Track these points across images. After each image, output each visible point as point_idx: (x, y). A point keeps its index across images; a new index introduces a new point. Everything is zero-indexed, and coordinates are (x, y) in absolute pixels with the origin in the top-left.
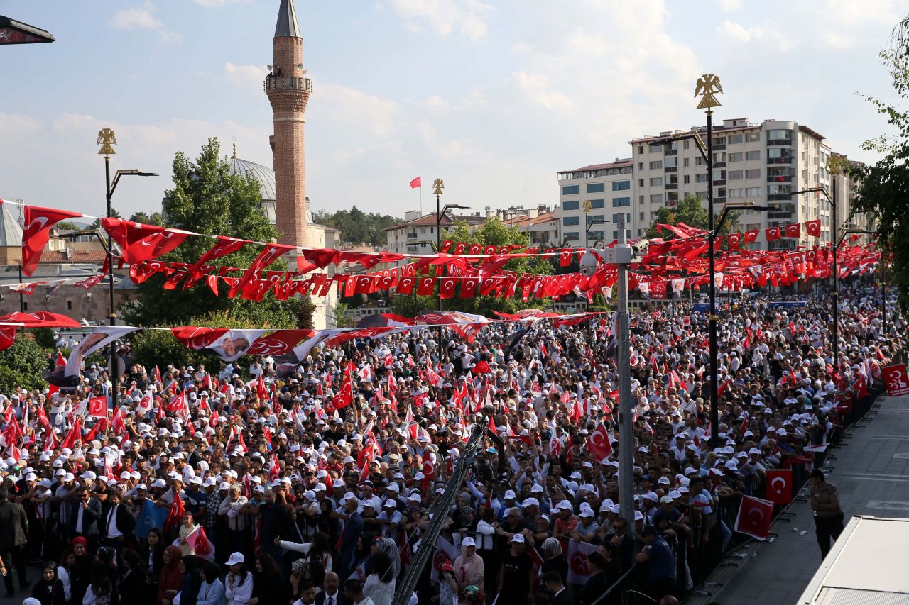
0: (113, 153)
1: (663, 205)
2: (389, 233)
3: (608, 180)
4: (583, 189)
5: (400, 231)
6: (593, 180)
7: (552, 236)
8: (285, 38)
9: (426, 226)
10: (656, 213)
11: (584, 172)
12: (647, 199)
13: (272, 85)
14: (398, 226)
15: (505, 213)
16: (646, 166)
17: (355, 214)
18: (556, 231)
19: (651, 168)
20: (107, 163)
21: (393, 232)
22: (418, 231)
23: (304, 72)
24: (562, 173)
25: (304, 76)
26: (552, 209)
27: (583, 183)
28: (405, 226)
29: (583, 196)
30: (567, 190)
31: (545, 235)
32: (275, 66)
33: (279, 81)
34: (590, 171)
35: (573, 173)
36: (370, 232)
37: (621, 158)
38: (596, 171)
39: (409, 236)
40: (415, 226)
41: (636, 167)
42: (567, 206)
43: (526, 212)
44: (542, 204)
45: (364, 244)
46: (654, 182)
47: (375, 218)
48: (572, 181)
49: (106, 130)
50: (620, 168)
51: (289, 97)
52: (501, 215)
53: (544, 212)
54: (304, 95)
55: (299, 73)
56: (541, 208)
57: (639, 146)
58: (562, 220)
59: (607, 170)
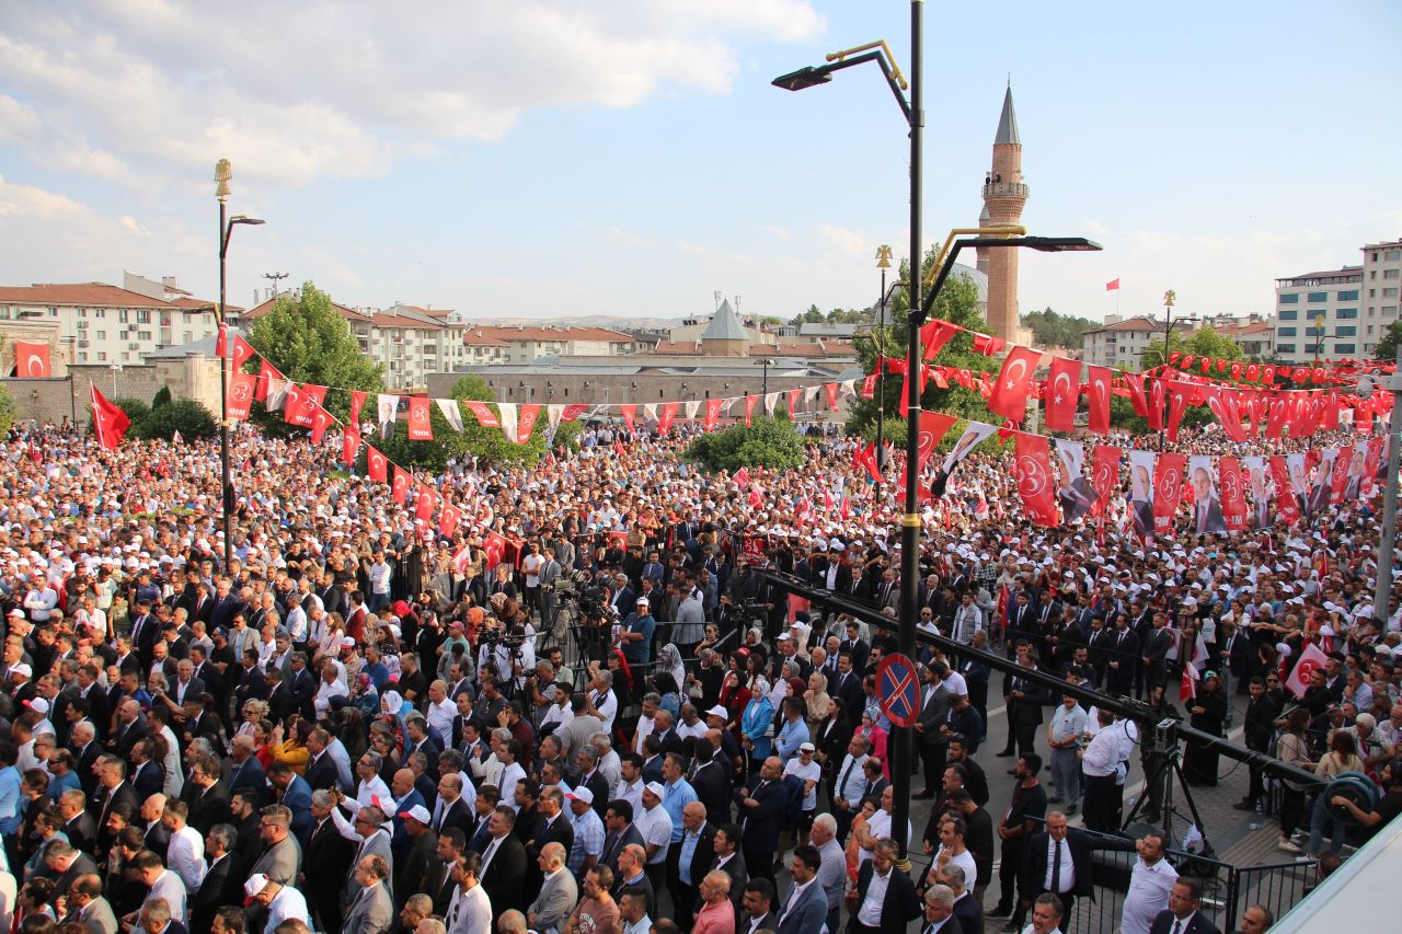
0: (889, 266)
1: (1397, 319)
2: (1086, 337)
3: (1332, 290)
4: (1303, 298)
5: (1098, 335)
6: (1315, 288)
7: (1264, 348)
8: (1005, 144)
9: (1126, 331)
10: (1389, 327)
11: (1306, 279)
12: (1378, 311)
13: (990, 191)
14: (1096, 331)
15: (1212, 320)
16: (1380, 275)
17: (1049, 316)
18: (1269, 342)
19: (1386, 277)
20: (883, 275)
21: (1091, 336)
22: (1118, 336)
23: (1022, 178)
24: (1280, 280)
25: (1022, 182)
26: (1265, 318)
27: (1303, 292)
28: (1104, 331)
29: (1302, 306)
30: (1285, 299)
31: (1256, 346)
32: (993, 173)
33: (997, 186)
34: (1313, 279)
35: (1293, 280)
36: (1063, 333)
37: (1350, 265)
38: (1319, 278)
39: (1108, 340)
40: (1114, 332)
41: (1367, 276)
42: (1283, 316)
43: (1236, 320)
44: (1254, 312)
45: (1057, 347)
46: (1388, 292)
47: (1069, 320)
48: (1290, 289)
49: (885, 247)
50: (1348, 277)
51: (1006, 202)
52: (1209, 322)
53: (1256, 321)
54: (1021, 201)
55: (1016, 179)
56: (1253, 316)
57: (1373, 252)
58: (1276, 330)
59: (1333, 278)
